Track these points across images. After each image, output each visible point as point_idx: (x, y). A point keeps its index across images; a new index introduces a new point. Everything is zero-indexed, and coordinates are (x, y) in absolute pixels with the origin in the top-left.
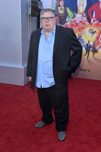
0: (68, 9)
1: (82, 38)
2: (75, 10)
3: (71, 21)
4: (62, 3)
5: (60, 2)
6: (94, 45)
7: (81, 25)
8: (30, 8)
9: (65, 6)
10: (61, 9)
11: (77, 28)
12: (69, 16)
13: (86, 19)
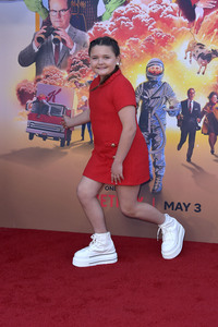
3: (117, 15)
6: (211, 104)
7: (156, 30)
11: (141, 41)
13: (176, 6)
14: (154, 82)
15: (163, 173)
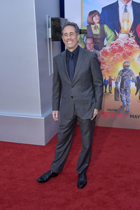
0: (106, 26)
1: (130, 68)
2: (117, 28)
3: (112, 45)
4: (96, 19)
5: (94, 18)
7: (127, 50)
8: (50, 29)
9: (101, 23)
10: (95, 28)
11: (121, 54)
12: (108, 37)
13: (134, 41)
14: (126, 70)
15: (129, 104)
